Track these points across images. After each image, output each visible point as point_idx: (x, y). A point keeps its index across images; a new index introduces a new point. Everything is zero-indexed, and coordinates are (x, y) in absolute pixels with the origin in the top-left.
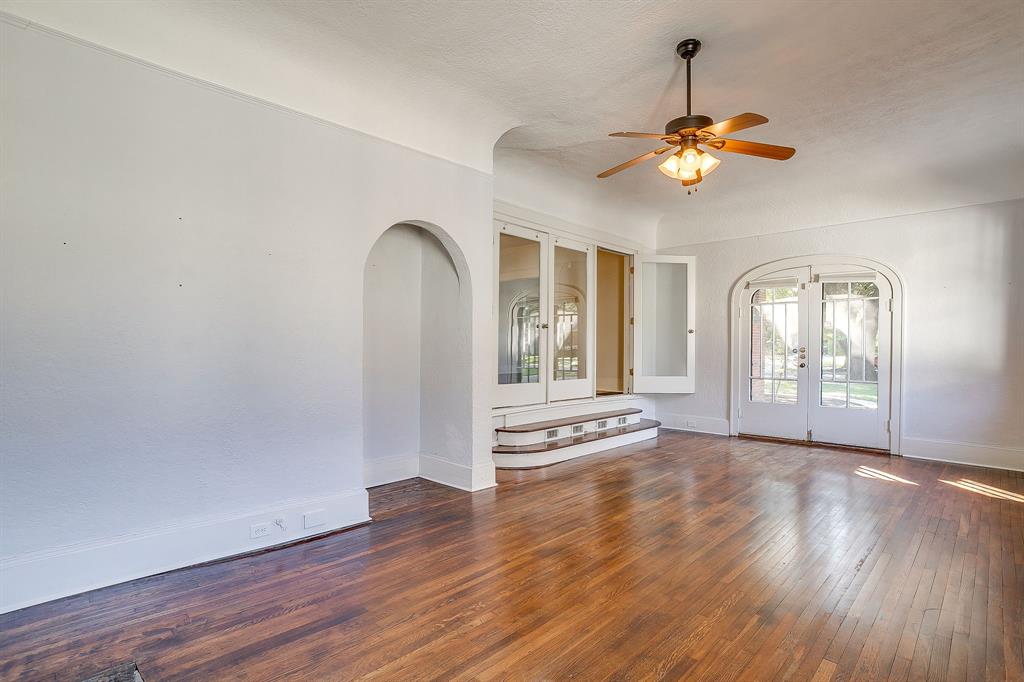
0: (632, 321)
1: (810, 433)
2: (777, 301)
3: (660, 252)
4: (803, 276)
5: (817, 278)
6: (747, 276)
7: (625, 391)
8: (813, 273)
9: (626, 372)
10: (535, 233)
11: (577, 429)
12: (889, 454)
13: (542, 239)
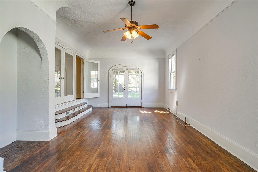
0: (83, 78)
1: (126, 105)
2: (119, 74)
3: (89, 59)
4: (125, 69)
5: (128, 69)
6: (112, 67)
7: (81, 97)
8: (127, 68)
9: (81, 92)
10: (60, 47)
11: (74, 111)
12: (141, 107)
13: (61, 49)
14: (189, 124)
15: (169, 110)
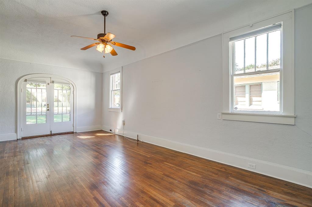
1: (51, 132)
2: (38, 88)
4: (48, 81)
6: (24, 77)
8: (52, 80)
12: (74, 133)
14: (142, 141)
15: (110, 132)
